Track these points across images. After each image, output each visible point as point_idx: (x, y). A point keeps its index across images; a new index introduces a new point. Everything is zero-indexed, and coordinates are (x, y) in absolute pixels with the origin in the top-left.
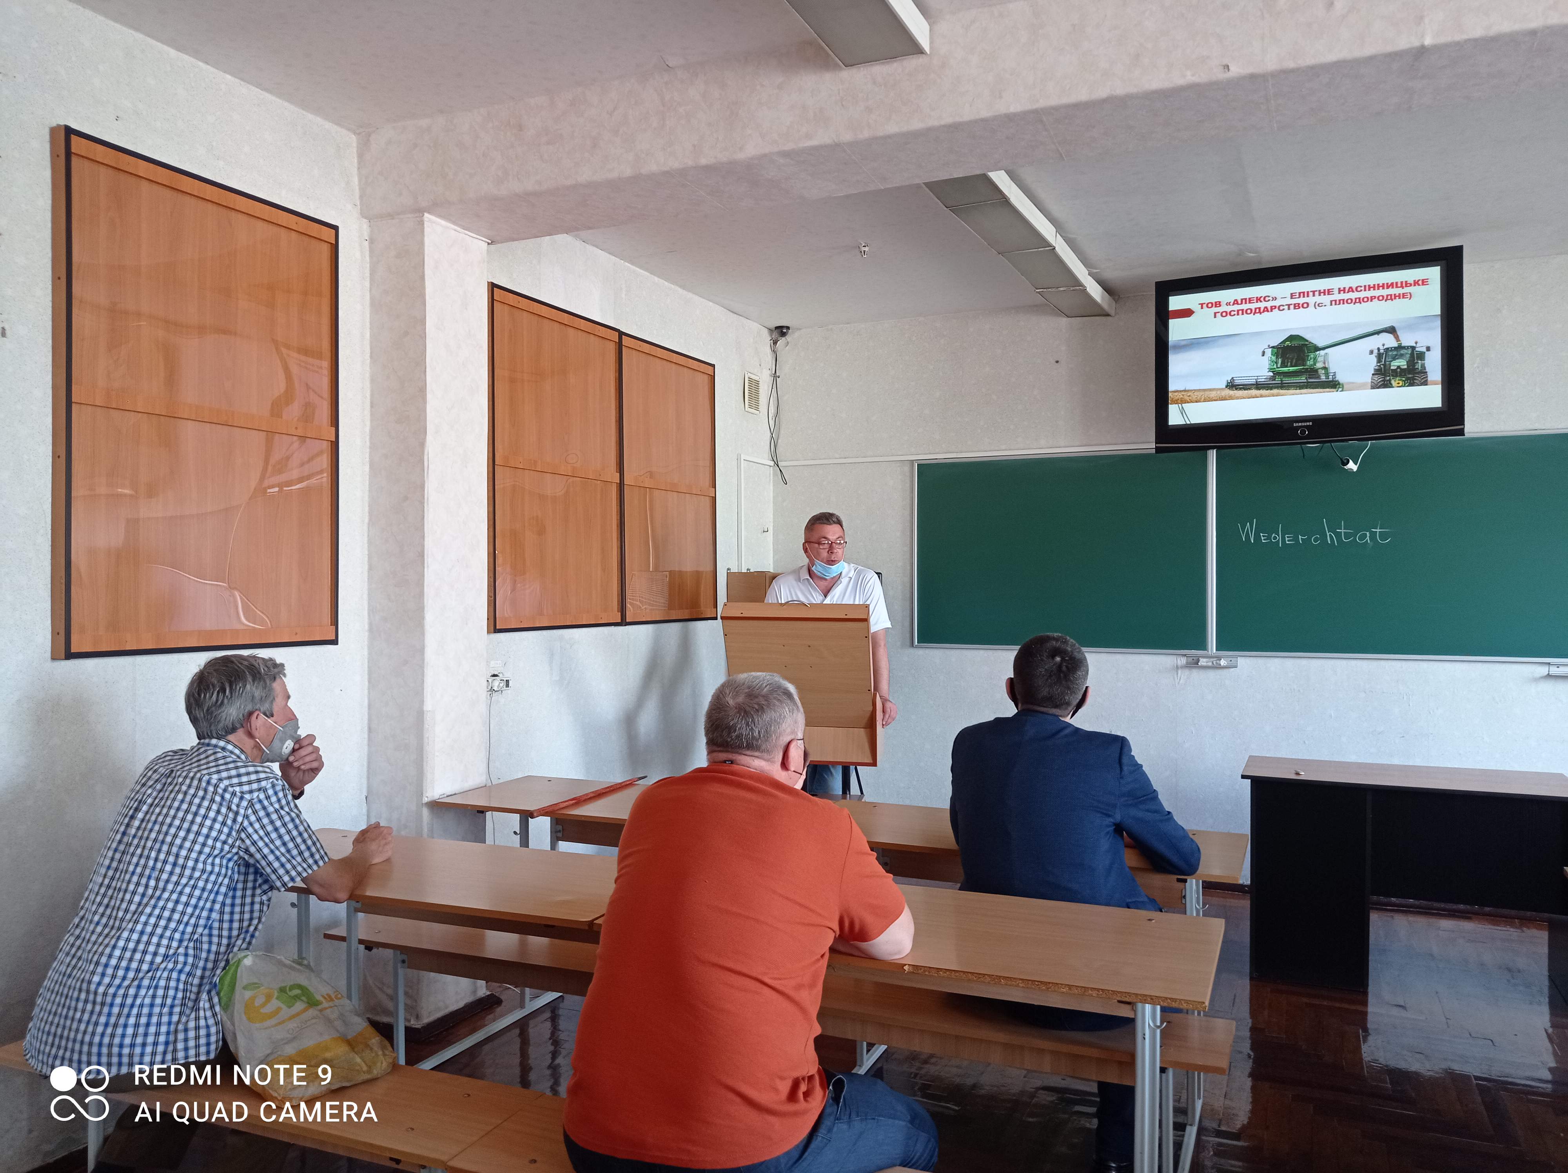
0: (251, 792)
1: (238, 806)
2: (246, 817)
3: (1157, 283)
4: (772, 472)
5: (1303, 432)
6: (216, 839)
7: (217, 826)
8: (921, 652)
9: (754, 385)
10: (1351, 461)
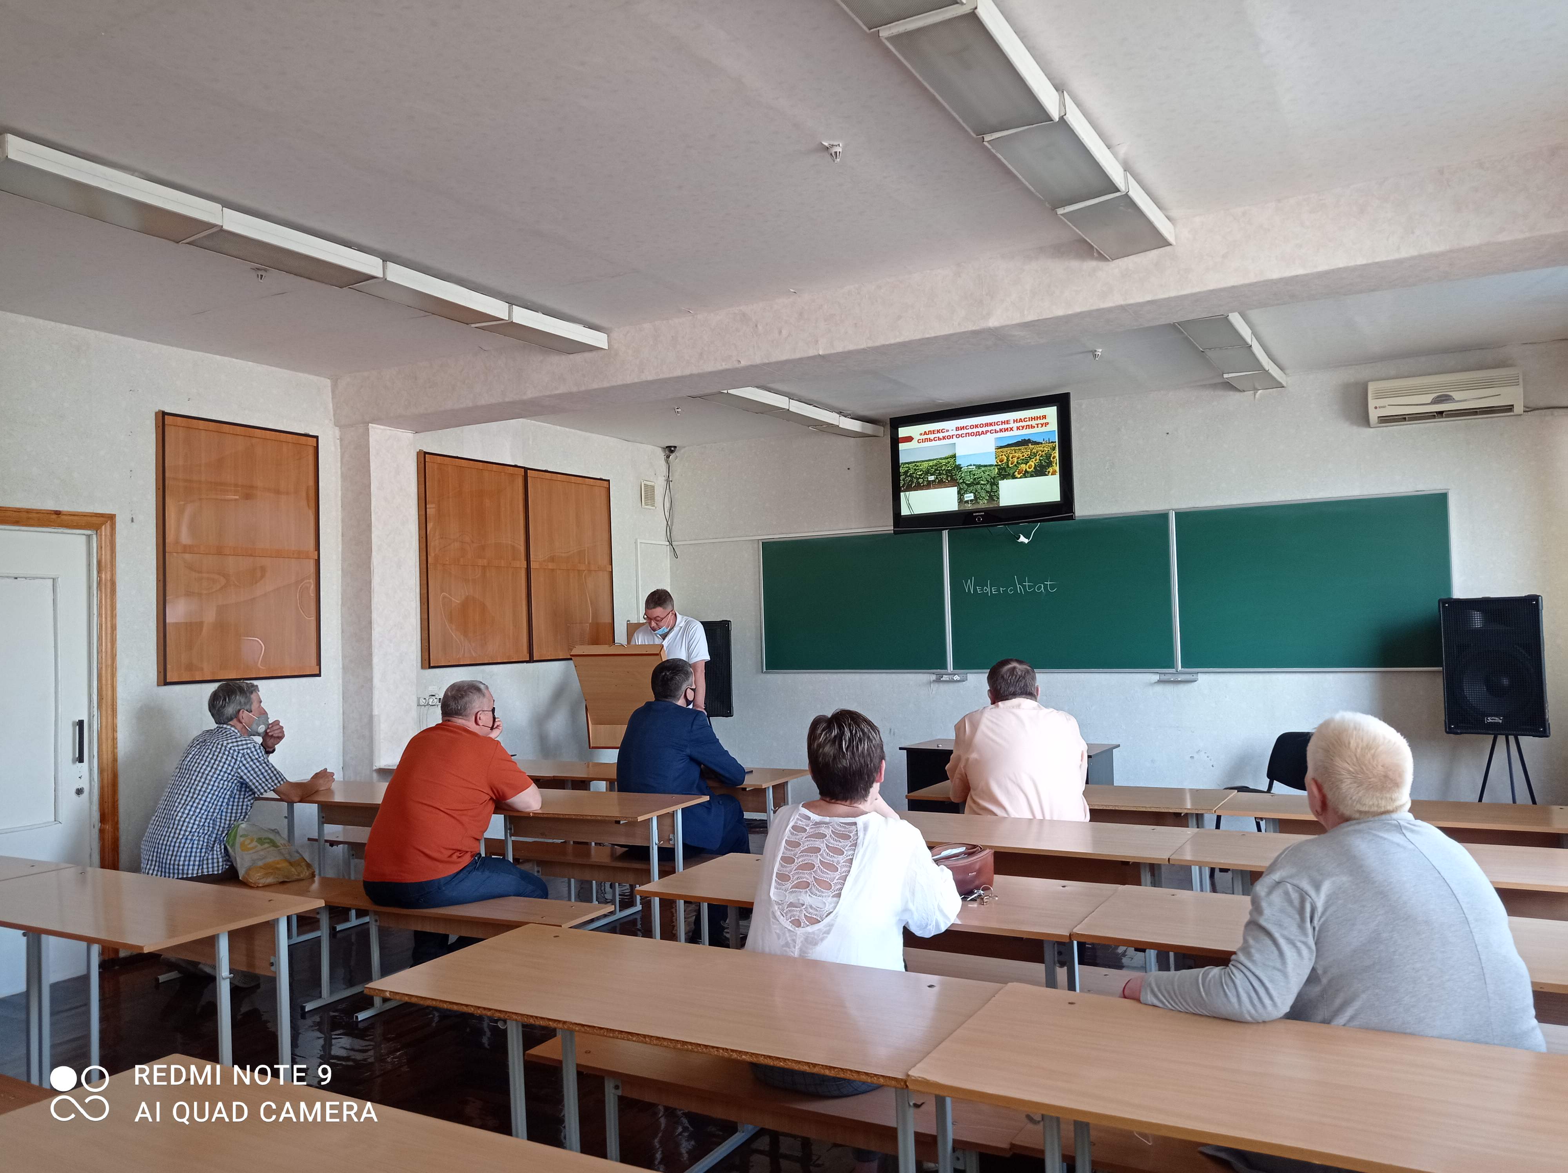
3: (891, 419)
4: (668, 550)
8: (768, 676)
9: (650, 488)
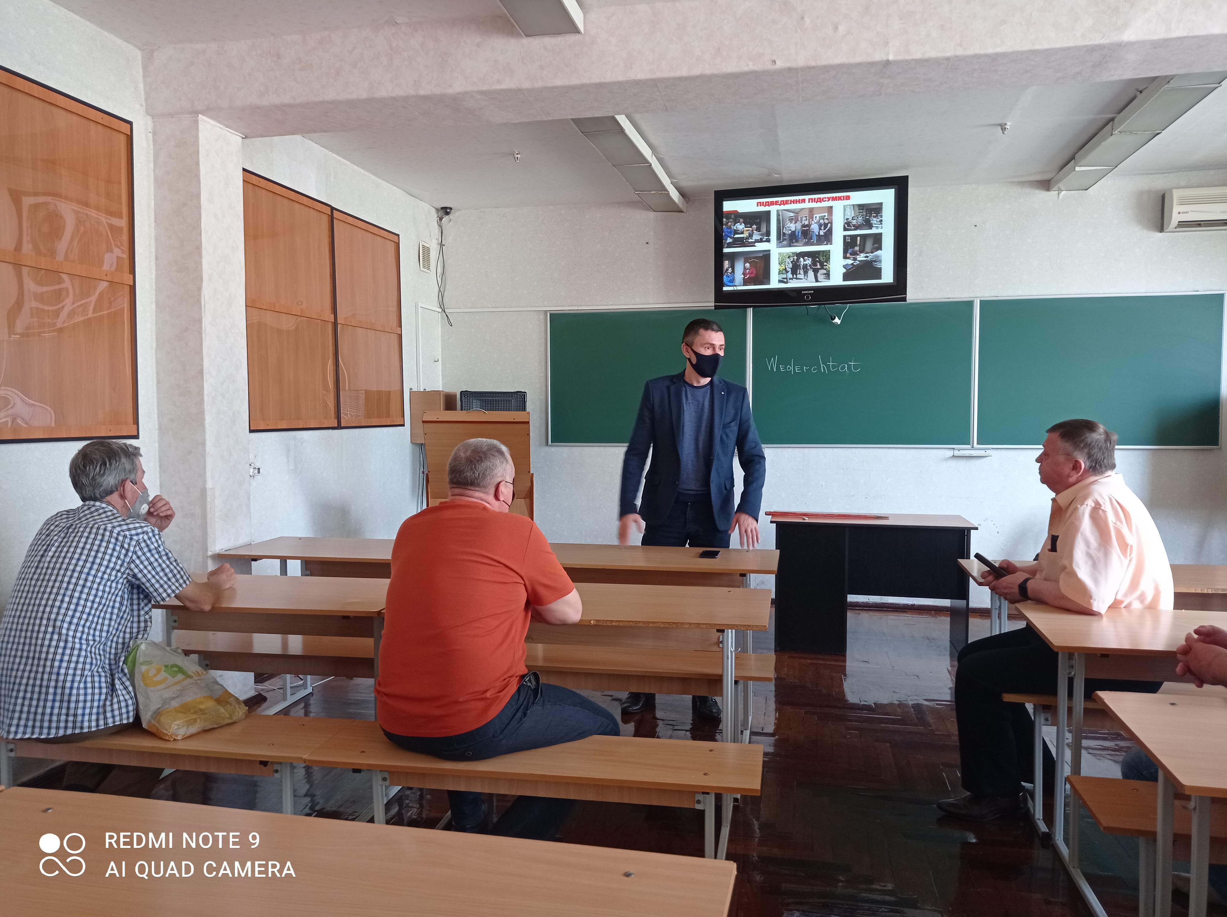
0: (137, 534)
1: (129, 545)
2: (135, 552)
3: (715, 192)
4: (441, 317)
5: (808, 297)
6: (113, 569)
7: (114, 559)
8: (553, 449)
9: (427, 250)
10: (836, 317)
